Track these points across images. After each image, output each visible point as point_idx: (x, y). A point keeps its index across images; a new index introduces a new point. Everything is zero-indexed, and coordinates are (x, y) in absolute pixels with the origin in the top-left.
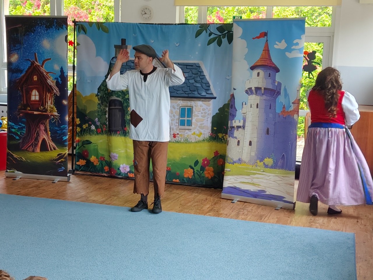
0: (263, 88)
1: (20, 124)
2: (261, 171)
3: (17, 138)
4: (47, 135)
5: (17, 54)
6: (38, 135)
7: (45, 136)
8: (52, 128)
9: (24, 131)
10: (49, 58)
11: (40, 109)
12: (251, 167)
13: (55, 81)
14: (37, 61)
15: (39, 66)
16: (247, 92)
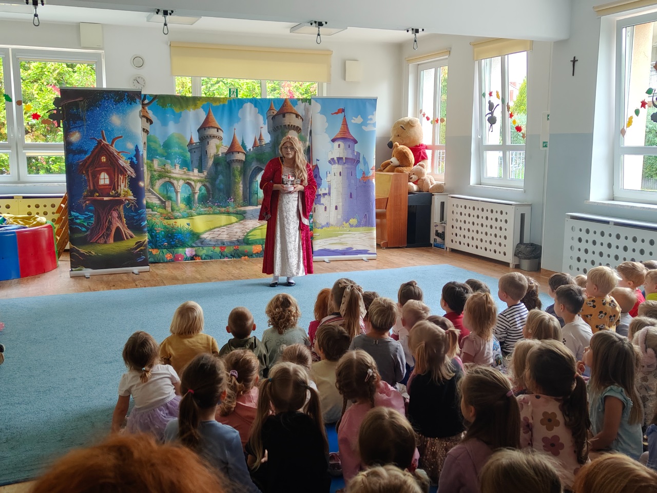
0: (344, 158)
1: (87, 213)
2: (347, 231)
3: (84, 229)
4: (122, 222)
5: (79, 131)
6: (110, 223)
7: (118, 223)
8: (127, 214)
9: (93, 221)
10: (120, 135)
11: (111, 194)
12: (338, 229)
13: (129, 161)
14: (104, 139)
15: (107, 145)
16: (330, 162)
